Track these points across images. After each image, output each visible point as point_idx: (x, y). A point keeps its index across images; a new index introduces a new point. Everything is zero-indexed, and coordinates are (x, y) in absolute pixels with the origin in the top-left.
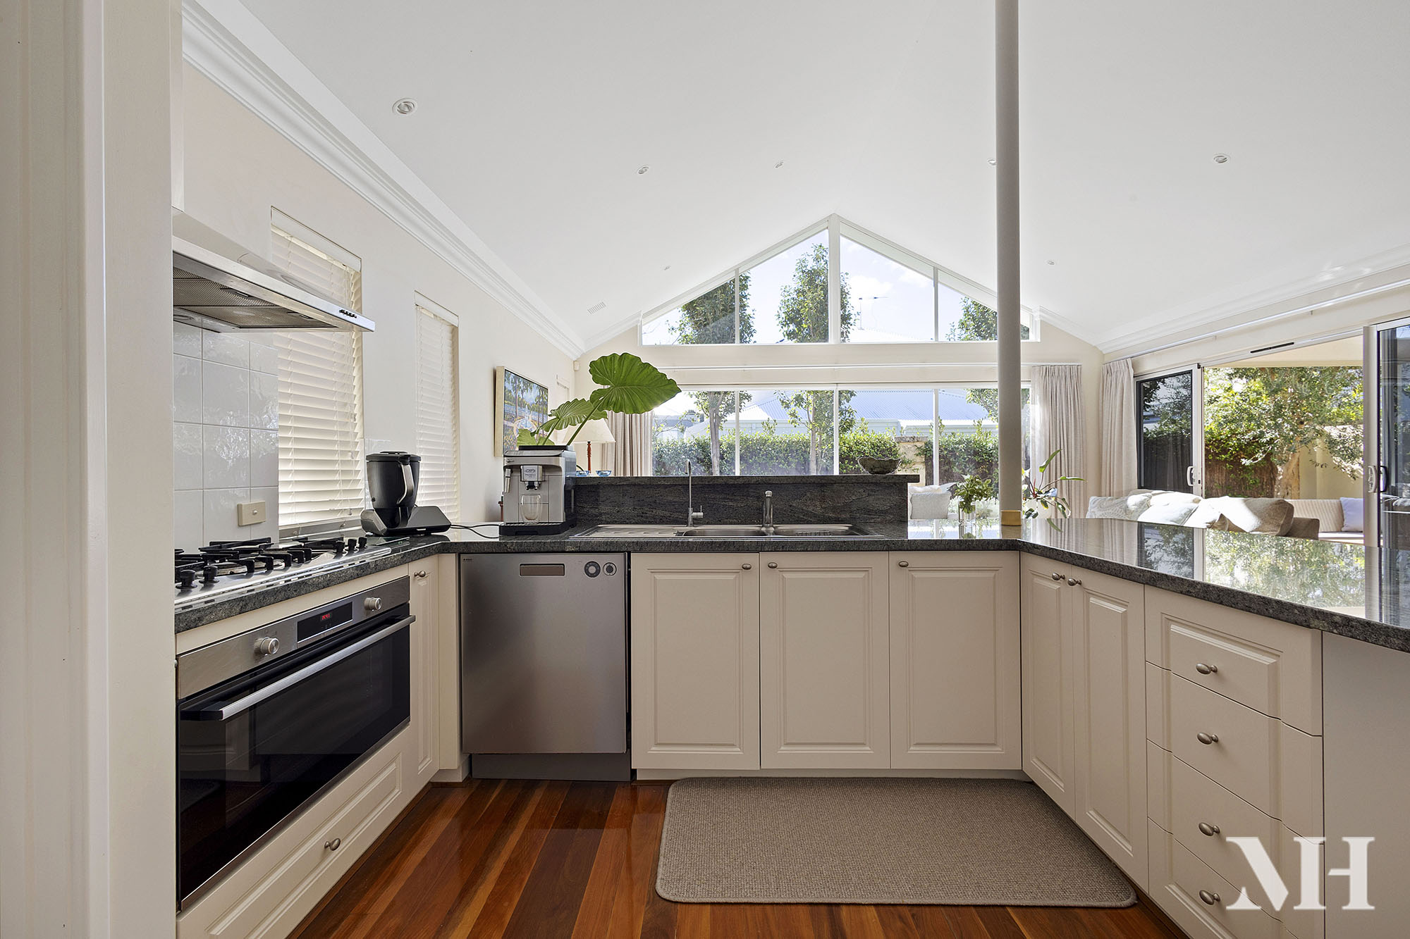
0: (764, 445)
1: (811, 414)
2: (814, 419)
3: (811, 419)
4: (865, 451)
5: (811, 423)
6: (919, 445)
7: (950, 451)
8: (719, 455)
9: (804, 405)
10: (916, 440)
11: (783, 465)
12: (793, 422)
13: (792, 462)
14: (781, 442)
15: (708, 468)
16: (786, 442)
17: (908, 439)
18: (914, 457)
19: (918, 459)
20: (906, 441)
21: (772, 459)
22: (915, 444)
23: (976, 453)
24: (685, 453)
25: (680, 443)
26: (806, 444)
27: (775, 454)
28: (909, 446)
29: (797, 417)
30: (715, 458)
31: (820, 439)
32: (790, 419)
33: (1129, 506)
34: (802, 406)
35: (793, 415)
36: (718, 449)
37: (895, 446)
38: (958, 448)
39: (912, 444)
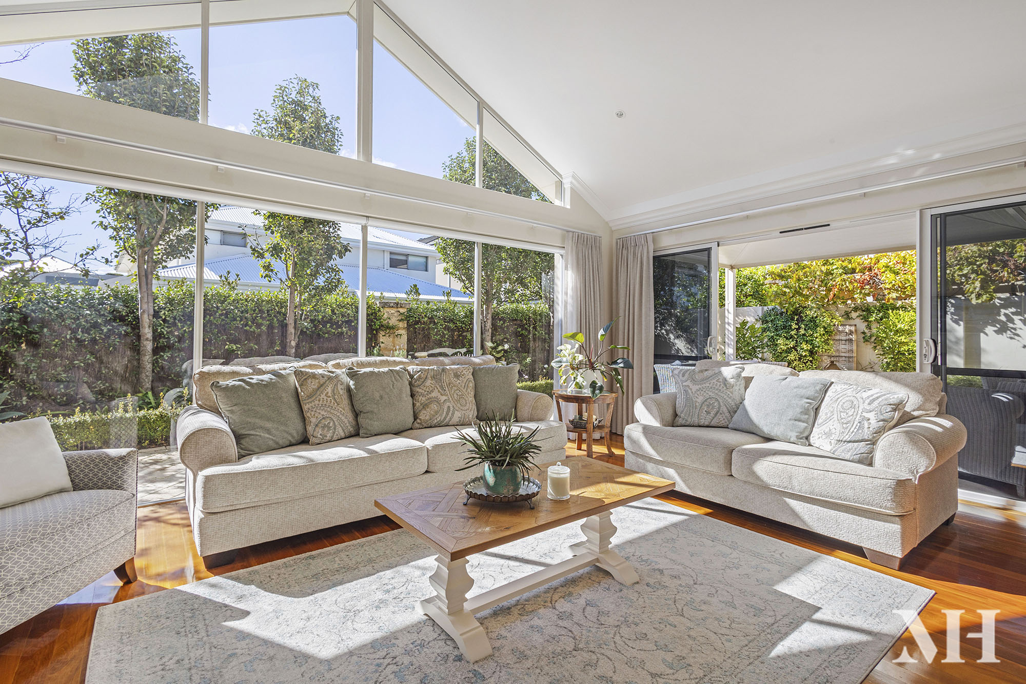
0: (223, 302)
1: (290, 269)
2: (294, 275)
3: (290, 273)
4: (348, 314)
5: (290, 279)
6: (402, 310)
7: (429, 318)
8: (152, 312)
9: (283, 257)
10: (399, 306)
11: (251, 327)
12: (267, 276)
13: (262, 324)
14: (246, 300)
15: (133, 329)
16: (253, 301)
17: (392, 304)
18: (397, 323)
19: (401, 325)
20: (390, 307)
21: (235, 320)
22: (398, 310)
23: (451, 321)
24: (91, 307)
25: (81, 293)
26: (282, 304)
27: (239, 314)
28: (392, 312)
29: (272, 270)
30: (146, 316)
31: (300, 298)
32: (262, 272)
33: (728, 379)
34: (280, 258)
35: (268, 267)
36: (151, 304)
37: (379, 311)
38: (436, 316)
39: (396, 310)
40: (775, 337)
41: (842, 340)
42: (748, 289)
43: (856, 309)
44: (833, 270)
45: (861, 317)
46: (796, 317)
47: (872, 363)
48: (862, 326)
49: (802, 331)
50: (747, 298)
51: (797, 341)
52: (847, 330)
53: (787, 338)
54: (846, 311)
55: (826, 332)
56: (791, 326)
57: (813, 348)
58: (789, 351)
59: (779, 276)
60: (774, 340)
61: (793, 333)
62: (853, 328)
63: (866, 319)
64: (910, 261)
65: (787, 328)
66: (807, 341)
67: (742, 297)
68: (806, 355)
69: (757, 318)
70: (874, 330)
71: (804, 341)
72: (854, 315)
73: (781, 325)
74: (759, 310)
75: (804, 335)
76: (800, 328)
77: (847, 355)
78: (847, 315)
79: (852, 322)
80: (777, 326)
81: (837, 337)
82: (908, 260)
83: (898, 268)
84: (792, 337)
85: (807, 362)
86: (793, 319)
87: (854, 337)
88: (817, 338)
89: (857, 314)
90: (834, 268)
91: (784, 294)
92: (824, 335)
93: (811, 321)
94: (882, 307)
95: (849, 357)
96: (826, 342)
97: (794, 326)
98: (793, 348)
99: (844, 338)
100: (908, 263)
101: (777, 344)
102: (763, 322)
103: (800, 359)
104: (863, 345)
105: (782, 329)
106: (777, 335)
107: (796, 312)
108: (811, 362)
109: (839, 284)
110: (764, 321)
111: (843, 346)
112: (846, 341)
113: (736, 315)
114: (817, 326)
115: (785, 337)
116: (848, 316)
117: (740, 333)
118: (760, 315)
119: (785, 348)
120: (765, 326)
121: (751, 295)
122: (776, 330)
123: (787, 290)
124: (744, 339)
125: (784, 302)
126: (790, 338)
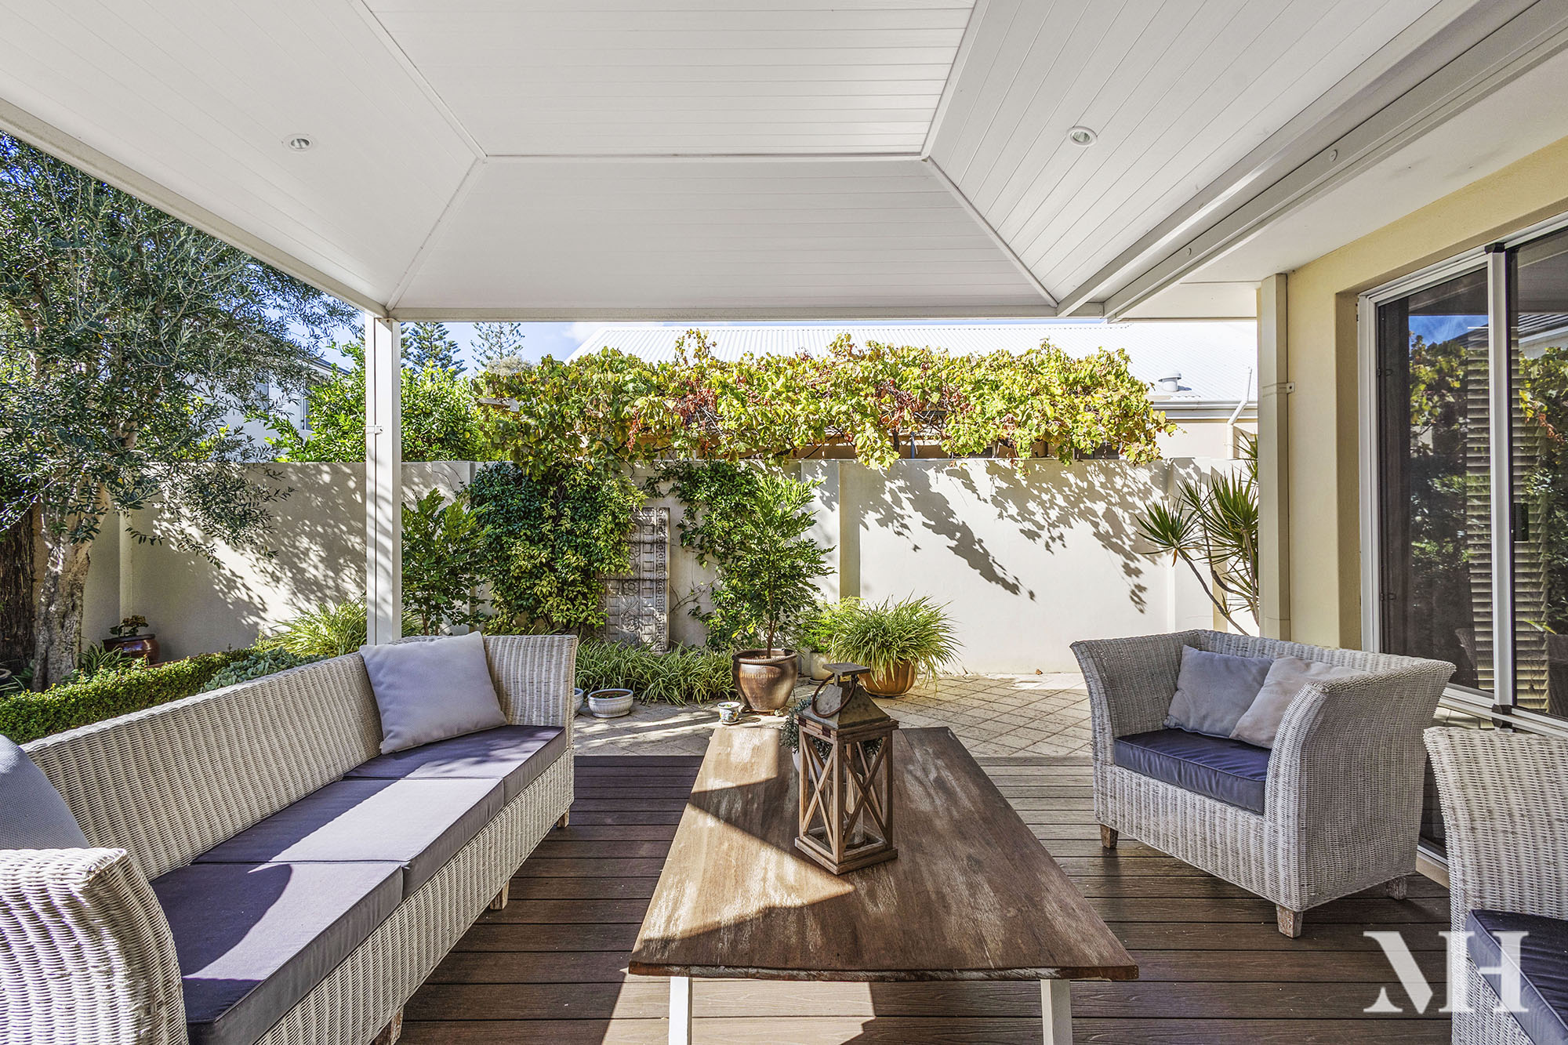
40: (505, 539)
41: (644, 543)
42: (433, 425)
43: (668, 474)
44: (626, 384)
45: (678, 493)
46: (552, 490)
47: (697, 591)
48: (679, 512)
49: (566, 524)
50: (430, 445)
51: (553, 546)
52: (654, 520)
53: (532, 542)
54: (649, 479)
55: (616, 525)
56: (540, 510)
57: (590, 563)
58: (535, 573)
59: (509, 388)
60: (502, 547)
61: (547, 527)
62: (665, 515)
63: (686, 497)
64: (758, 379)
65: (532, 515)
66: (576, 547)
67: (419, 443)
68: (574, 581)
69: (460, 489)
70: (701, 522)
71: (569, 546)
72: (664, 487)
73: (519, 509)
74: (465, 471)
75: (570, 532)
76: (560, 515)
77: (654, 576)
78: (651, 487)
79: (661, 503)
80: (508, 512)
81: (636, 537)
82: (755, 377)
83: (743, 390)
84: (542, 538)
85: (576, 596)
86: (544, 494)
87: (666, 534)
88: (598, 539)
89: (669, 485)
90: (627, 378)
91: (525, 430)
92: (612, 531)
93: (585, 498)
94: (717, 472)
95: (658, 581)
96: (617, 548)
97: (548, 511)
98: (548, 564)
99: (648, 538)
100: (755, 382)
101: (509, 557)
102: (472, 500)
103: (561, 591)
104: (679, 551)
105: (521, 519)
106: (510, 533)
107: (550, 478)
108: (585, 596)
109: (645, 415)
110: (477, 499)
111: (645, 557)
112: (652, 544)
113: (403, 480)
114: (598, 511)
115: (528, 538)
116: (653, 488)
117: (416, 529)
118: (467, 483)
119: (527, 565)
120: (482, 509)
121: (441, 440)
122: (508, 521)
123: (532, 422)
124: (427, 546)
125: (526, 451)
126: (540, 541)
